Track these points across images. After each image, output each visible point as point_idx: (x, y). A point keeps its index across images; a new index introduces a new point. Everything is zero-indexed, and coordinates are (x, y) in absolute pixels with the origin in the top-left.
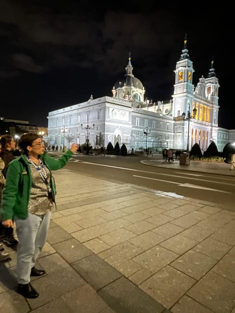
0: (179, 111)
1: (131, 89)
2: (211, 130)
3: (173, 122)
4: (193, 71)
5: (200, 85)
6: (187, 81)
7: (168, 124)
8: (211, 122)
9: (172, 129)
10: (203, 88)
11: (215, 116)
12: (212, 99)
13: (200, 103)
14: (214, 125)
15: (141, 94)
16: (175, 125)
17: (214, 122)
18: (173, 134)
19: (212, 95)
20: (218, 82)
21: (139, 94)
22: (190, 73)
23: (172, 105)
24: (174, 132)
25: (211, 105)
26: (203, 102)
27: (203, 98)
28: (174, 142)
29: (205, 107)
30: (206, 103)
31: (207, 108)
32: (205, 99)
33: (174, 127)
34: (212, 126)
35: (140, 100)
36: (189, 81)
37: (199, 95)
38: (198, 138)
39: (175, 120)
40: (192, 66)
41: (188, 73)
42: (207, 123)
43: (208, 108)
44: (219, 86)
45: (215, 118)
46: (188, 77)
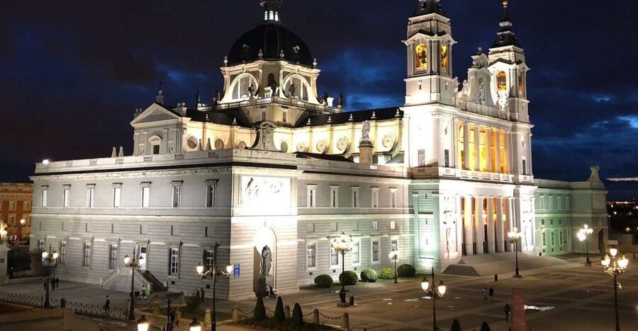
0: (421, 152)
1: (280, 67)
2: (516, 194)
3: (408, 182)
4: (453, 42)
5: (476, 74)
6: (439, 73)
7: (393, 190)
8: (514, 171)
9: (407, 203)
10: (483, 81)
11: (524, 154)
12: (512, 106)
13: (479, 122)
14: (521, 178)
15: (308, 79)
16: (412, 190)
17: (521, 170)
18: (408, 216)
19: (511, 96)
20: (522, 58)
21: (304, 81)
22: (444, 48)
23: (401, 125)
24: (412, 212)
25: (510, 124)
26: (486, 118)
27: (485, 108)
28: (413, 239)
29: (494, 129)
30: (495, 120)
31: (498, 132)
32: (491, 109)
33: (410, 197)
34: (516, 183)
35: (306, 98)
36: (443, 70)
37: (474, 101)
38: (480, 217)
39: (411, 176)
40: (448, 28)
41: (439, 49)
42: (502, 177)
43: (503, 131)
44: (527, 69)
45: (524, 158)
46: (440, 57)
